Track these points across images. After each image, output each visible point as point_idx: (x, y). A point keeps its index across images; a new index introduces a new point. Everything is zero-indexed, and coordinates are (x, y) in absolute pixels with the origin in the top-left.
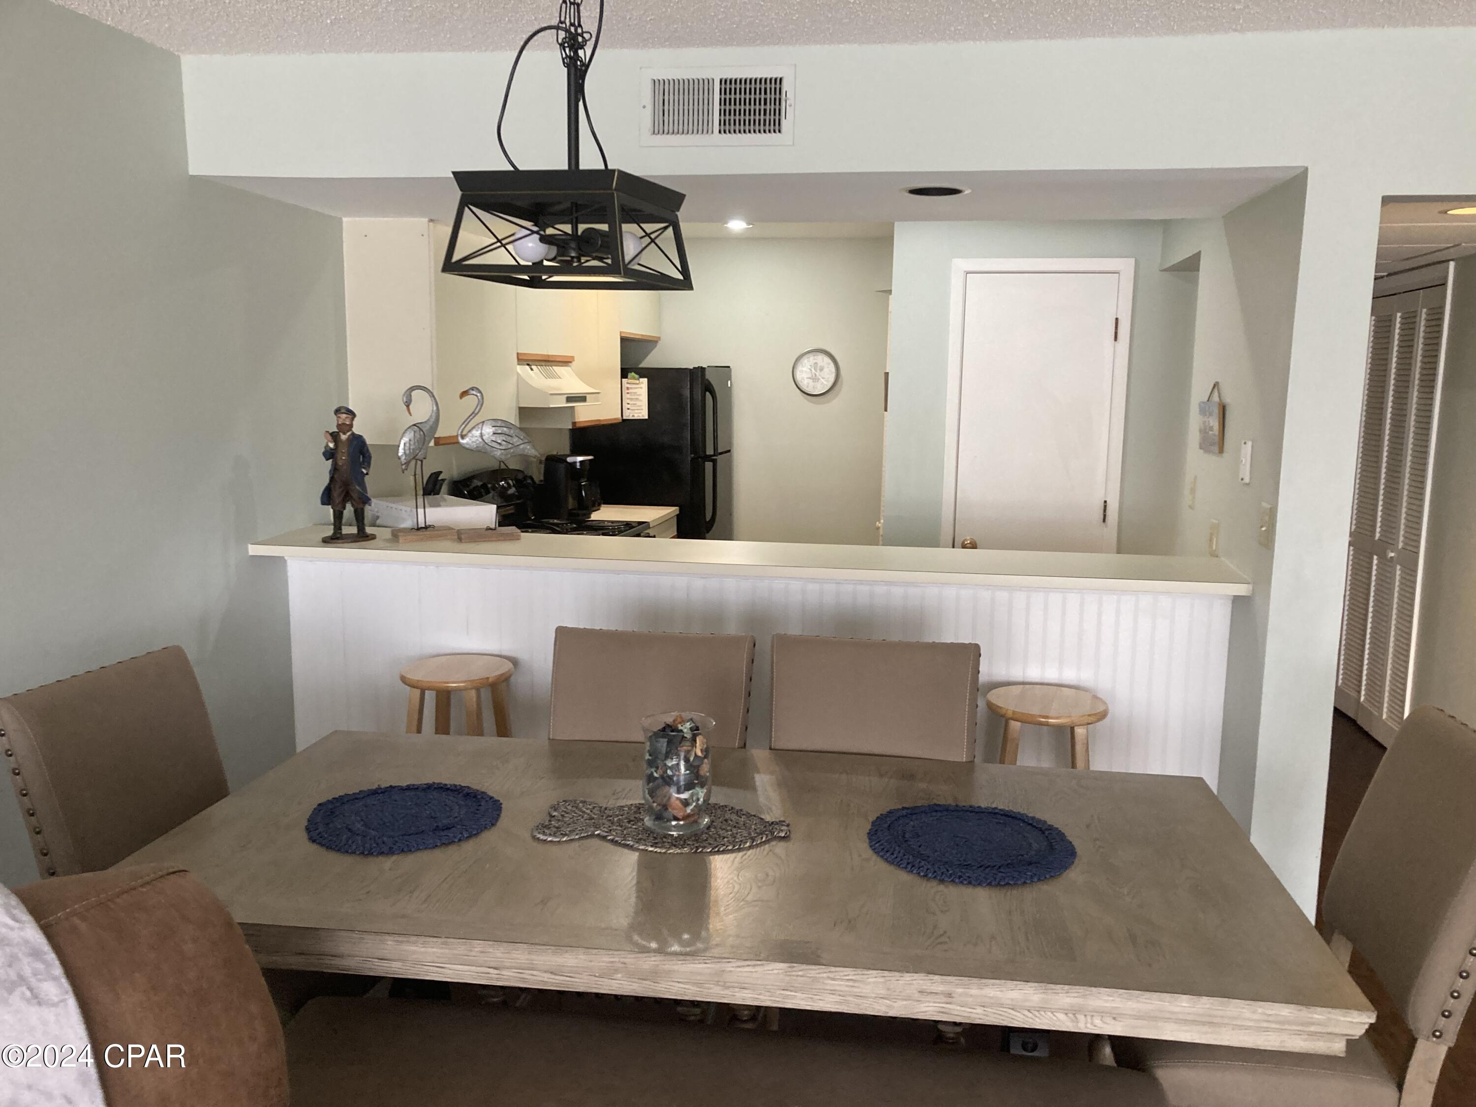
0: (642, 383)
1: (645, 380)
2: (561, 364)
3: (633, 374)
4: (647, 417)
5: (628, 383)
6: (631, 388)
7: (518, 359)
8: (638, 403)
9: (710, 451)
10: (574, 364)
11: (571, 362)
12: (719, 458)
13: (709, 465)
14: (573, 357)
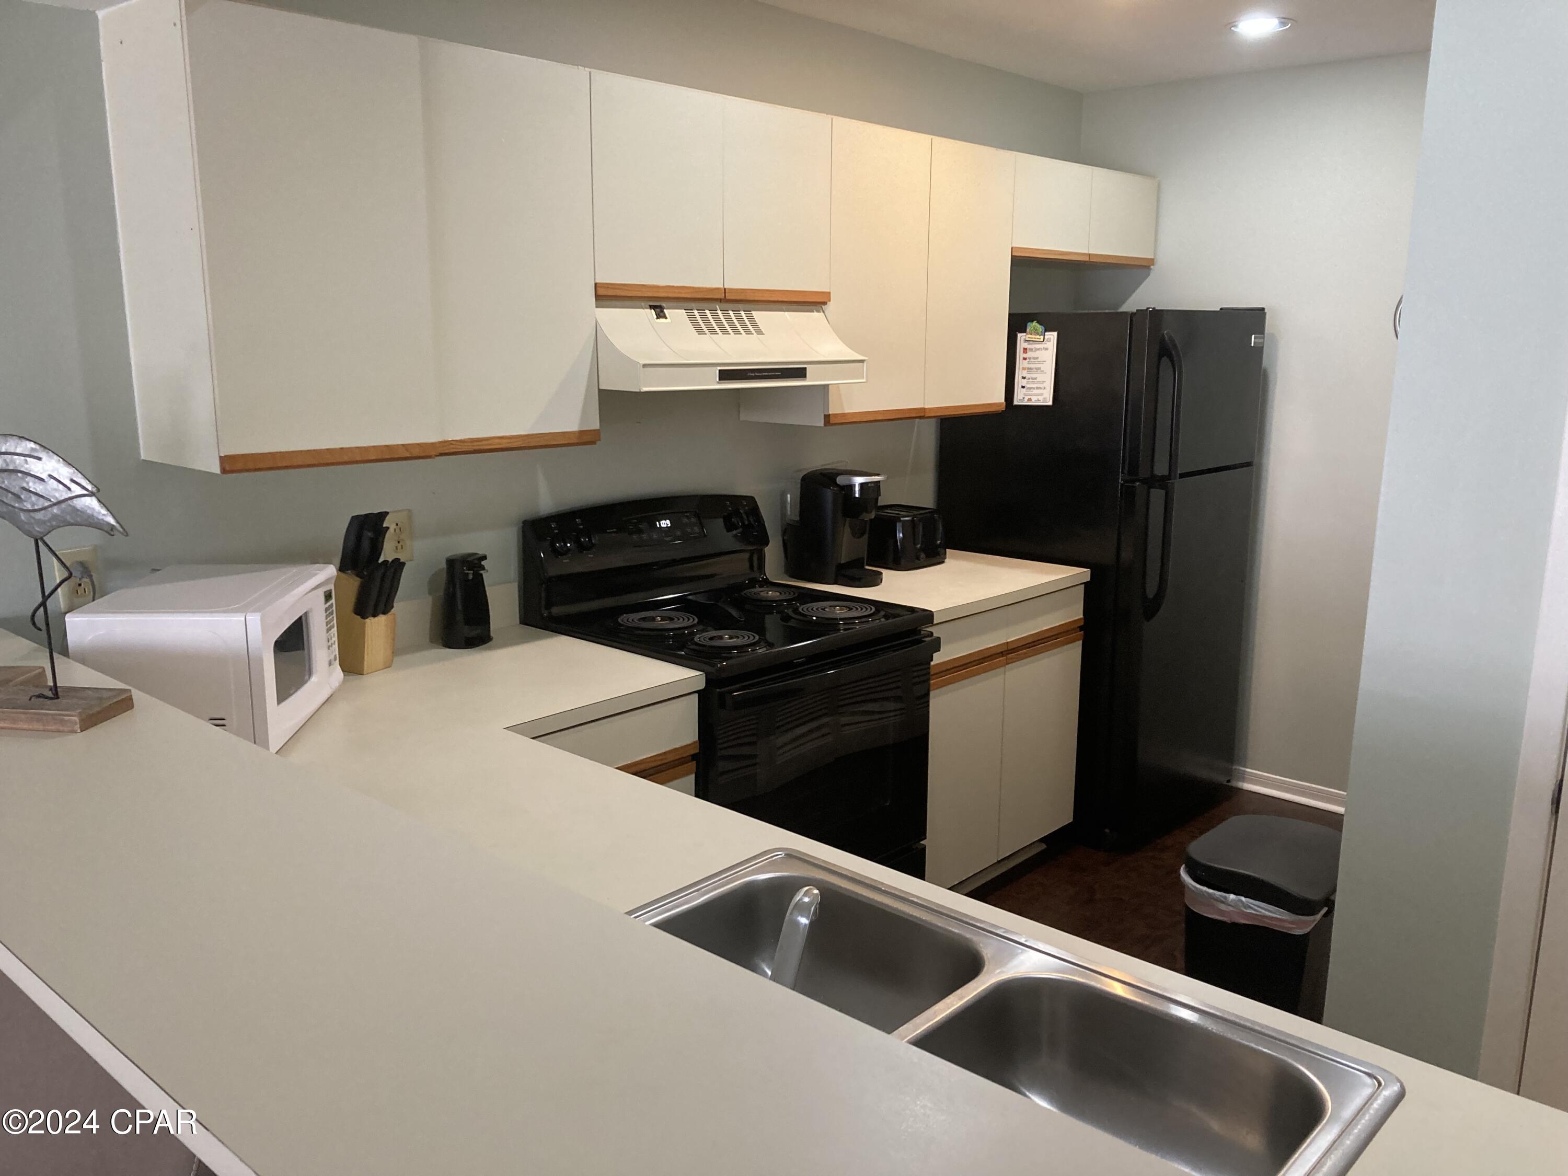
0: (1049, 340)
1: (1053, 336)
2: (795, 307)
3: (1035, 323)
4: (1050, 403)
5: (1026, 341)
6: (1031, 349)
7: (598, 297)
8: (1040, 377)
9: (1161, 469)
10: (830, 307)
11: (825, 303)
12: (1178, 485)
13: (1157, 495)
14: (828, 294)
